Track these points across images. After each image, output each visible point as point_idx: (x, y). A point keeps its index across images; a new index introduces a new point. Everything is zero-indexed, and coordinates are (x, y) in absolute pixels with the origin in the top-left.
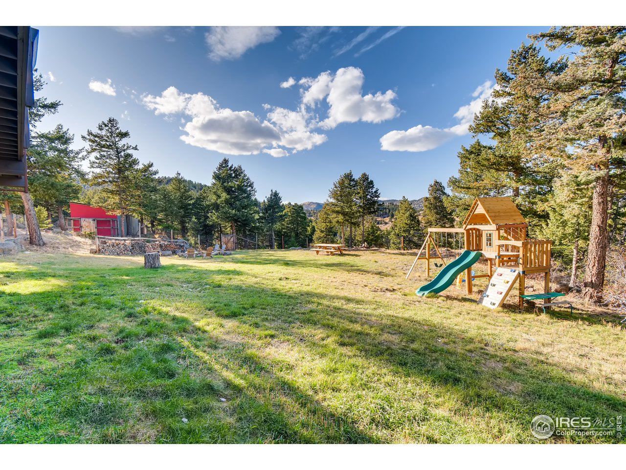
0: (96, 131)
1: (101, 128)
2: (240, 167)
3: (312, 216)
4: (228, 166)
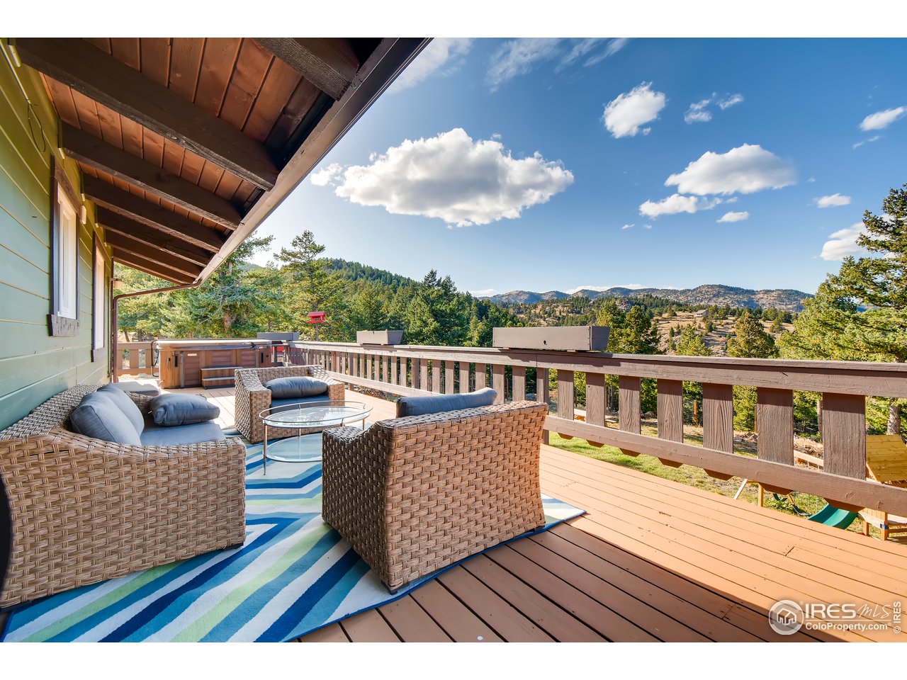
0: (290, 249)
1: (294, 244)
2: (448, 278)
3: (522, 313)
4: (435, 280)
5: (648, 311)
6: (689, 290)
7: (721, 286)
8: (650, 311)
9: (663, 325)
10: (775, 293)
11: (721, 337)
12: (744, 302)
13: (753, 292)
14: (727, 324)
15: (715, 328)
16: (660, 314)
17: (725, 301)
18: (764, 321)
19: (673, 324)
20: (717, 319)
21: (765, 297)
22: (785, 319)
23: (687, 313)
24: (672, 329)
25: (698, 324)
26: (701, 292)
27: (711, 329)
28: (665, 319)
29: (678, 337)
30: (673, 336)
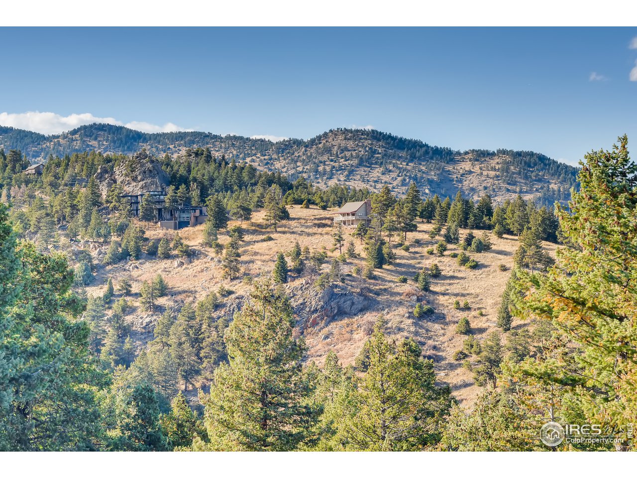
5: (211, 201)
6: (298, 143)
7: (376, 136)
8: (218, 203)
9: (257, 247)
10: (496, 160)
11: (405, 281)
12: (430, 182)
13: (446, 156)
14: (418, 243)
15: (392, 256)
16: (246, 213)
17: (385, 178)
18: (500, 235)
19: (283, 243)
20: (392, 229)
21: (477, 169)
22: (544, 231)
23: (315, 212)
24: (282, 258)
25: (346, 244)
26: (328, 150)
27: (381, 260)
28: (258, 229)
29: (298, 283)
30: (285, 281)
